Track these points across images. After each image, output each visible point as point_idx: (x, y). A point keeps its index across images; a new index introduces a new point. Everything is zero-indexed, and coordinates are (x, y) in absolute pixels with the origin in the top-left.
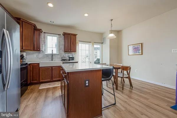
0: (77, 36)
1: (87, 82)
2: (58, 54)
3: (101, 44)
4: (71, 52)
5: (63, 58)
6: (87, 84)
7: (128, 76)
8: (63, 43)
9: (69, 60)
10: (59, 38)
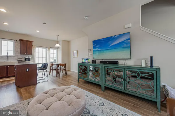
0: (33, 42)
1: (28, 69)
2: (14, 55)
3: (57, 49)
4: (27, 54)
5: (19, 59)
6: (28, 70)
7: (64, 69)
8: (19, 47)
9: (26, 61)
10: (15, 42)
